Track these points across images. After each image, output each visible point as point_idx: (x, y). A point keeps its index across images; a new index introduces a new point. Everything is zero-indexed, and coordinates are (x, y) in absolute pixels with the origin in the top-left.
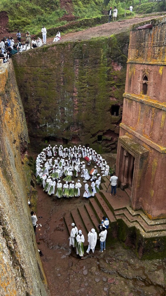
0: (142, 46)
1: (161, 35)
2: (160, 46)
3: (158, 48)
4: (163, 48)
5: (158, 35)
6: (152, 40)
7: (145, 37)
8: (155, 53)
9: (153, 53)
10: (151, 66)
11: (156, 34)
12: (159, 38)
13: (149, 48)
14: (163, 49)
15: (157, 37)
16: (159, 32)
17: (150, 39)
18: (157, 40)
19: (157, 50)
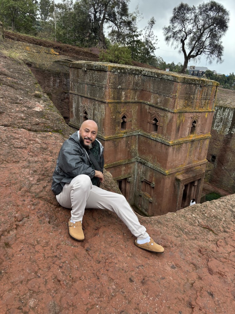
0: (191, 98)
1: (207, 93)
2: (206, 100)
7: (195, 91)
10: (199, 113)
11: (204, 91)
13: (198, 100)
14: (208, 102)
15: (205, 94)
17: (199, 94)
19: (203, 102)
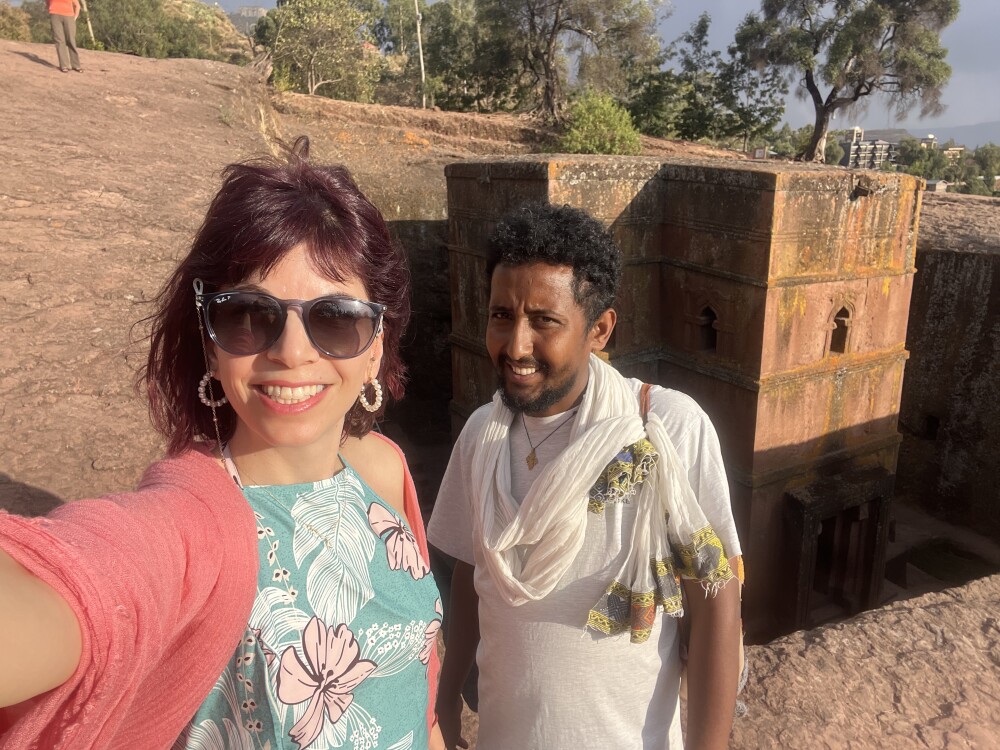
0: (825, 235)
1: (882, 215)
2: (880, 237)
3: (874, 242)
4: (885, 241)
5: (874, 213)
6: (860, 223)
7: (837, 214)
8: (868, 252)
9: (862, 251)
10: (857, 282)
11: (870, 209)
12: (876, 220)
13: (851, 241)
14: (888, 244)
15: (873, 219)
16: (878, 208)
17: (854, 220)
18: (872, 224)
19: (871, 244)
